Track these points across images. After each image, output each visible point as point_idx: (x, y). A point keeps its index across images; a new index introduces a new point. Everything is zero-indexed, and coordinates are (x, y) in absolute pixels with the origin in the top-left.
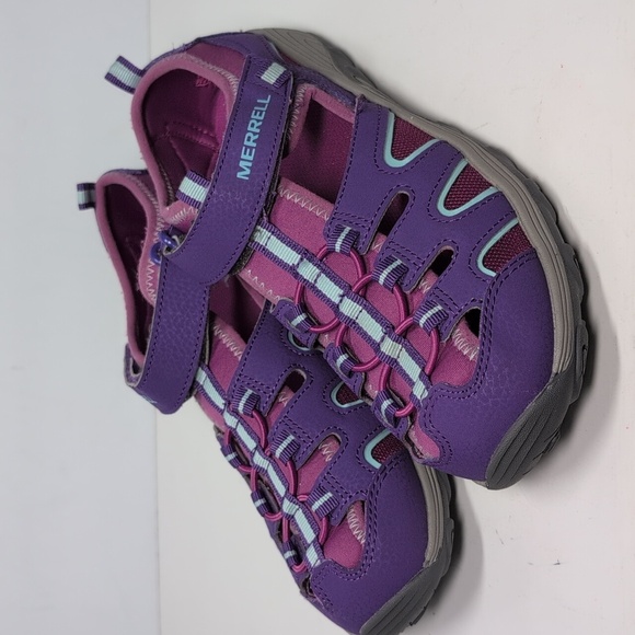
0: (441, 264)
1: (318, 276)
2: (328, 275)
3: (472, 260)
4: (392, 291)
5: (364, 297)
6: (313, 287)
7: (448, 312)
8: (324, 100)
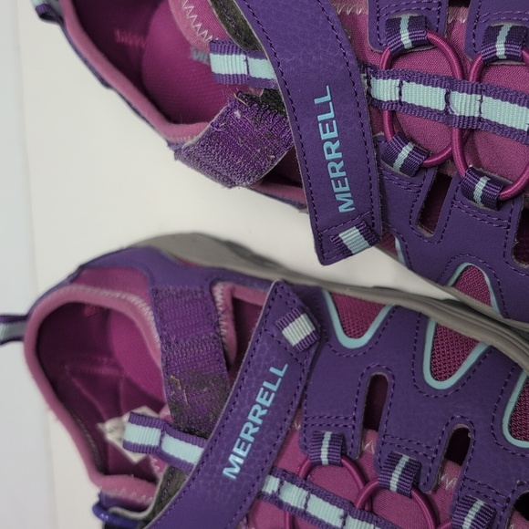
0: (458, 448)
1: (307, 499)
2: (319, 495)
3: (496, 434)
4: (411, 497)
5: (371, 511)
6: (304, 514)
7: (493, 505)
8: (246, 295)
